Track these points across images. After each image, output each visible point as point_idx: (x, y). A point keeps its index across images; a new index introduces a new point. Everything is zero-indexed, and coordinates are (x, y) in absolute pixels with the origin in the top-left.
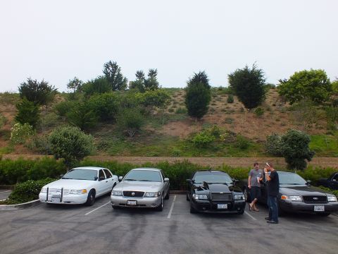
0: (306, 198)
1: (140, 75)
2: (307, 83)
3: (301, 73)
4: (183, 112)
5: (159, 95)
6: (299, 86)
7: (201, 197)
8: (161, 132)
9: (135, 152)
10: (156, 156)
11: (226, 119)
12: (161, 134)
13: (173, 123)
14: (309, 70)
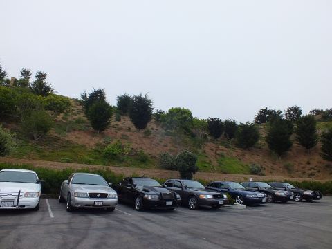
0: (215, 196)
1: (26, 73)
2: (180, 117)
3: (176, 109)
4: (83, 122)
5: (63, 102)
6: (175, 118)
7: (153, 196)
8: (67, 139)
9: (45, 156)
10: (68, 162)
11: (122, 135)
12: (68, 141)
13: (76, 132)
14: (182, 108)
